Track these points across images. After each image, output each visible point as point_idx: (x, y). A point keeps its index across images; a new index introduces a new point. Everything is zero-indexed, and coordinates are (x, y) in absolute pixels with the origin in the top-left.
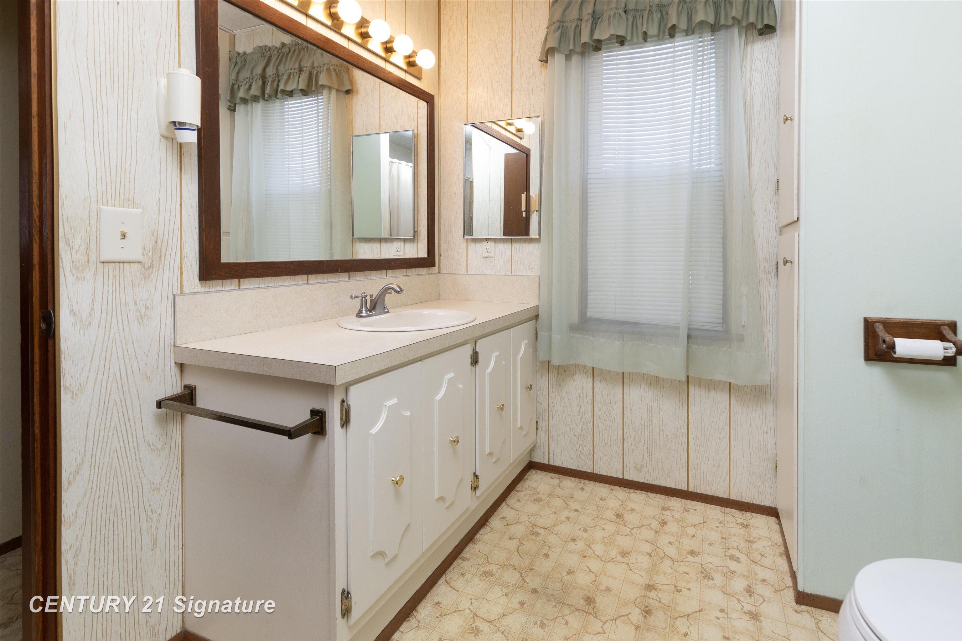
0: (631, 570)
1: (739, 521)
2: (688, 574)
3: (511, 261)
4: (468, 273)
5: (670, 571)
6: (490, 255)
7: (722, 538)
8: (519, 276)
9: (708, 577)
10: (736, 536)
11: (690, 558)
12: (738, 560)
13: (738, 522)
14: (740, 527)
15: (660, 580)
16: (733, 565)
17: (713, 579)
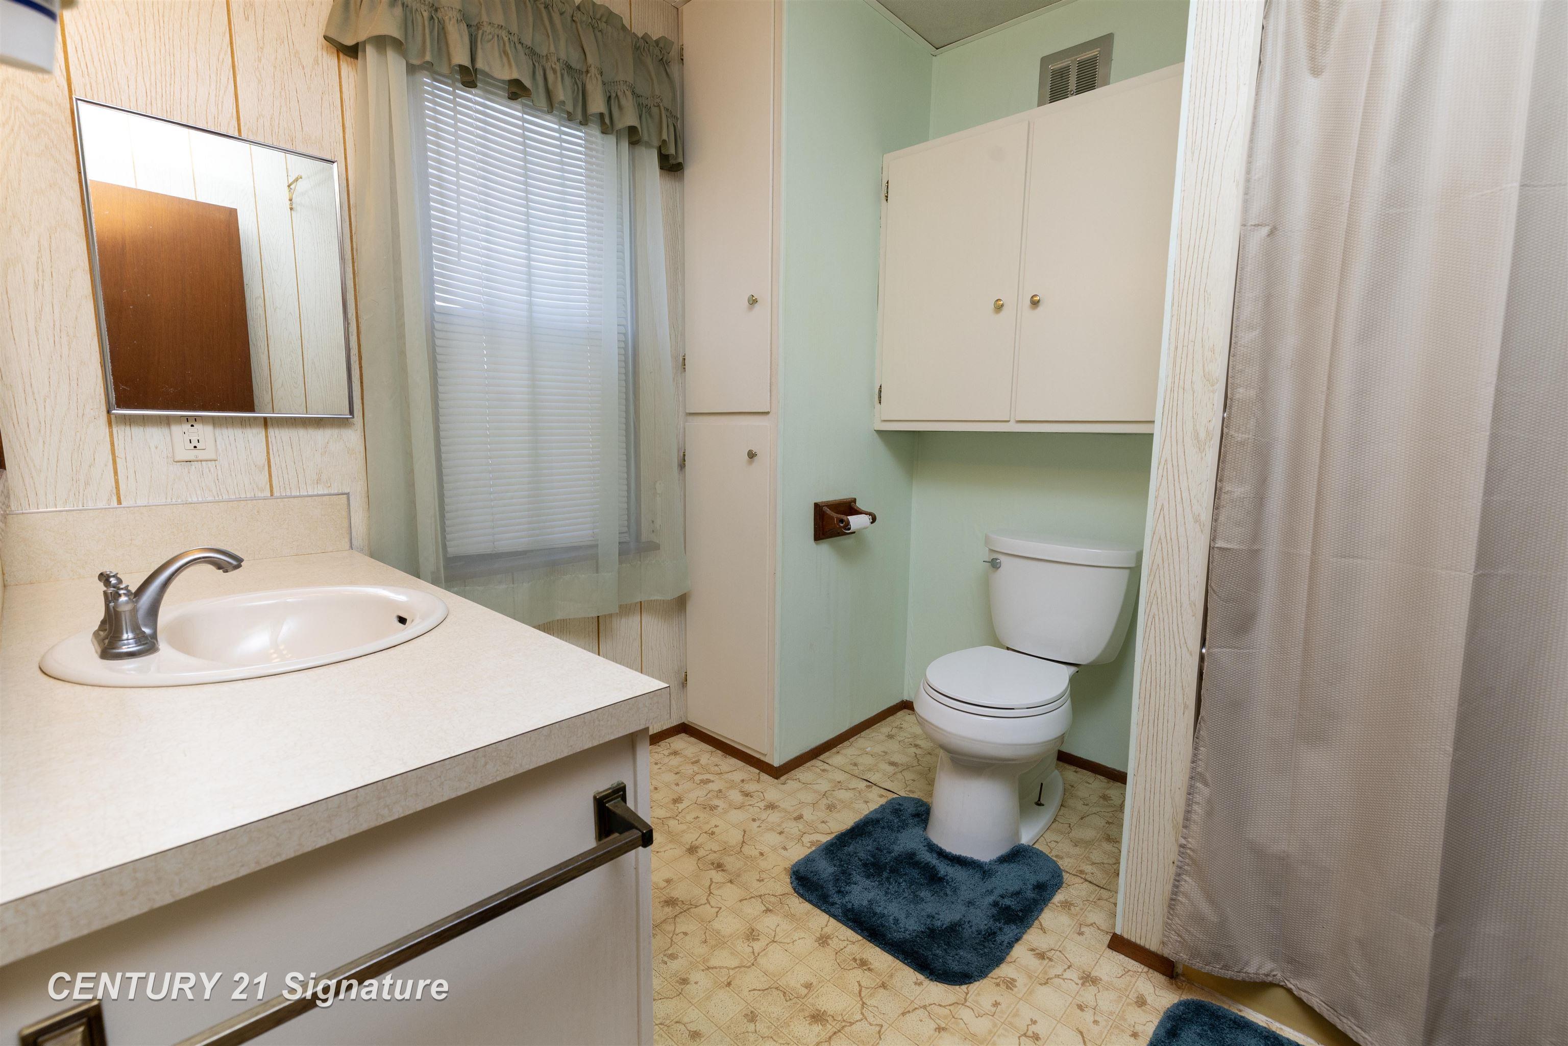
0: (658, 852)
1: (666, 752)
2: (697, 817)
3: (269, 466)
4: (124, 504)
5: (684, 827)
6: (201, 455)
7: (676, 774)
8: (295, 497)
9: (713, 808)
10: (680, 765)
11: (681, 806)
12: (709, 781)
13: (667, 754)
14: (673, 757)
15: (690, 838)
16: (714, 787)
17: (717, 806)
